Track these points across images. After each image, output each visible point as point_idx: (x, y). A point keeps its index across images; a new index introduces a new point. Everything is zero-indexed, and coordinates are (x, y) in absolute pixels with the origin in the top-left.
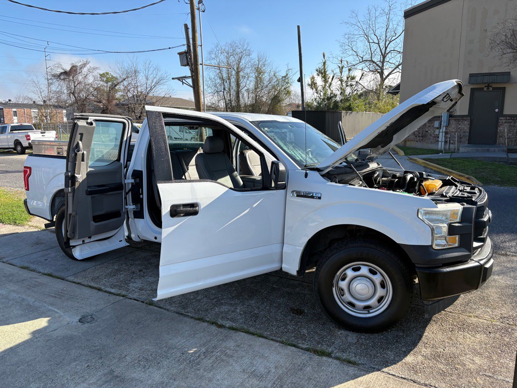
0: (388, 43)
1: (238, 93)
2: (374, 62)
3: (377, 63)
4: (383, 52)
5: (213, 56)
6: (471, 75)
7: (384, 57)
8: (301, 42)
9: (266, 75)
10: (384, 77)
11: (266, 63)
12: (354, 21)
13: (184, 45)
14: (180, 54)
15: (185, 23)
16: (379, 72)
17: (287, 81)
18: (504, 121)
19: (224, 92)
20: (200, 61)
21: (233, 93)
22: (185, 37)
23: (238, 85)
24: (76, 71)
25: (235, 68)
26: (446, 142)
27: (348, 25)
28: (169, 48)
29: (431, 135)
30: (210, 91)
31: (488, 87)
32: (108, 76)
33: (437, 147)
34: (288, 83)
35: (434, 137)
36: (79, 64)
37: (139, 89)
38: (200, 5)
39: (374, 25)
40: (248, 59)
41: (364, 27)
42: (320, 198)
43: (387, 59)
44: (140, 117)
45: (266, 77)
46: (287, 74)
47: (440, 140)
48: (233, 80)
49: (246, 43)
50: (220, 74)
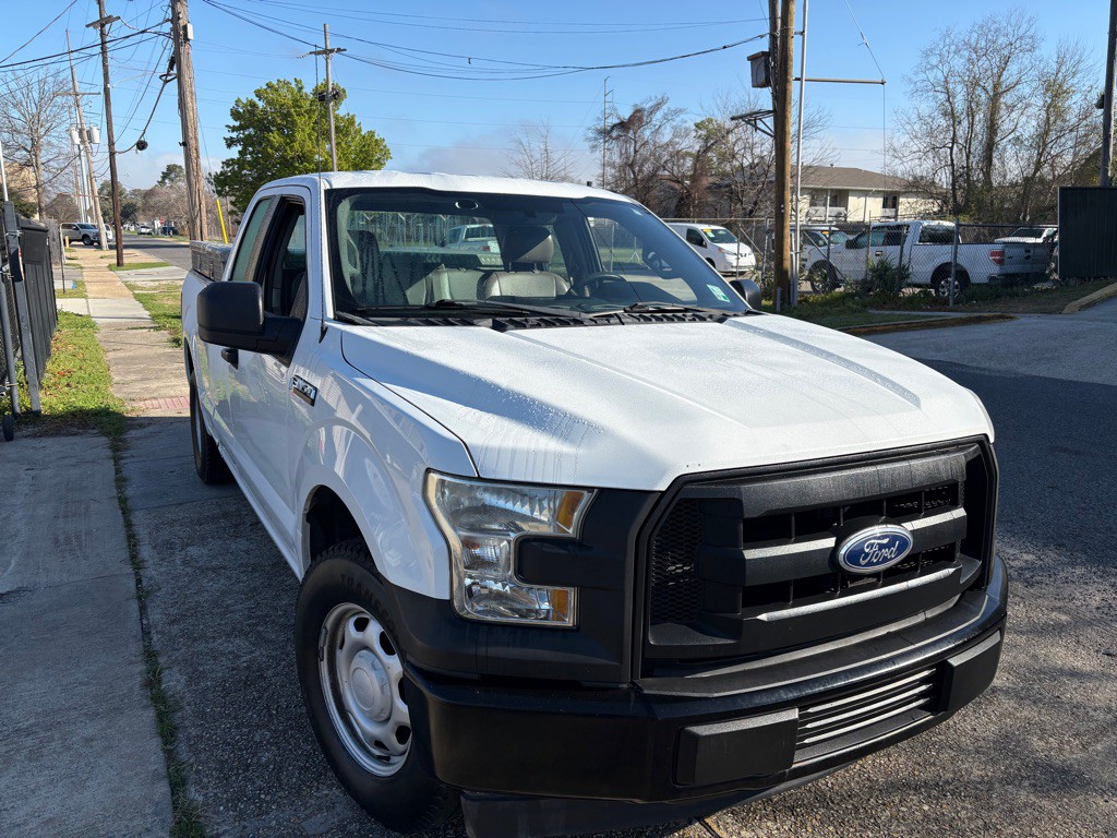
1: (990, 147)
5: (934, 60)
9: (1077, 98)
11: (1082, 66)
13: (762, 37)
14: (752, 59)
19: (951, 149)
20: (795, 72)
21: (977, 148)
23: (992, 128)
24: (640, 120)
25: (989, 87)
30: (915, 148)
32: (711, 127)
36: (647, 106)
37: (757, 151)
40: (1026, 59)
44: (751, 211)
48: (979, 116)
49: (1026, 18)
50: (947, 104)
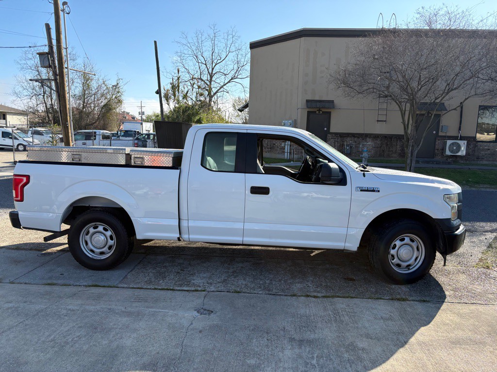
0: (214, 65)
2: (202, 80)
3: (206, 81)
4: (210, 71)
6: (308, 101)
7: (211, 77)
8: (158, 57)
10: (212, 94)
12: (184, 42)
13: (46, 46)
14: (40, 54)
15: (48, 23)
16: (207, 90)
17: (117, 90)
18: (331, 137)
19: (44, 96)
22: (46, 37)
26: (290, 153)
27: (179, 45)
28: (30, 47)
29: (278, 147)
30: (26, 94)
31: (319, 111)
33: (283, 157)
34: (118, 92)
35: (281, 149)
38: (65, 6)
39: (201, 48)
41: (194, 48)
42: (379, 191)
43: (214, 79)
45: (94, 85)
46: (118, 84)
47: (286, 151)
